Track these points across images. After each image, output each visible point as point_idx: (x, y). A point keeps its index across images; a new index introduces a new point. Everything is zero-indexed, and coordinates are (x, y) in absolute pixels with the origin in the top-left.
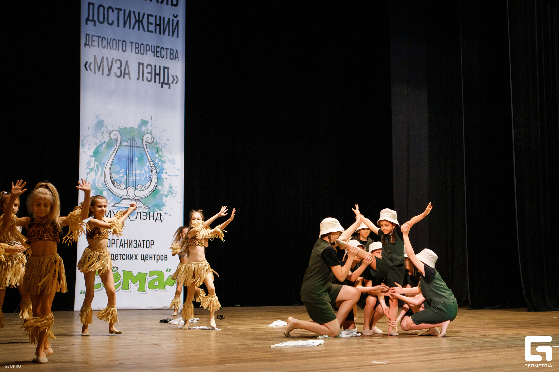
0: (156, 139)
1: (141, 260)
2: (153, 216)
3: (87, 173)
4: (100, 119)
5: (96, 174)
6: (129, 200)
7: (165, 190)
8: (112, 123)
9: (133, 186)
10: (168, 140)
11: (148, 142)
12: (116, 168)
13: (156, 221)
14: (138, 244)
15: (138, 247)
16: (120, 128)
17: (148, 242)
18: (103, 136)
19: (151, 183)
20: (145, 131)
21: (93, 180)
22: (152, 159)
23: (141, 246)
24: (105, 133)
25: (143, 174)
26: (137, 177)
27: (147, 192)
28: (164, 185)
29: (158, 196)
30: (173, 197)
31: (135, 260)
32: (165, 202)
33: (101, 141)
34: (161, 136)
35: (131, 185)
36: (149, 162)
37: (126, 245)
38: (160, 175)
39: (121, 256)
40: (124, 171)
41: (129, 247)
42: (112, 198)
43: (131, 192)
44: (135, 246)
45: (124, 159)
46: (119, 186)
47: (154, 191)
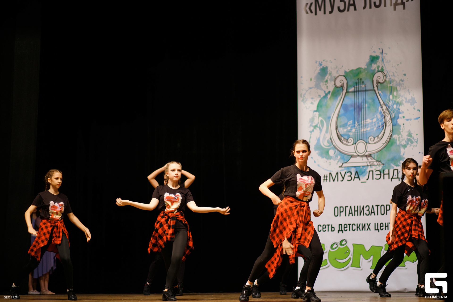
0: (389, 76)
1: (375, 230)
2: (389, 174)
3: (311, 132)
4: (323, 67)
5: (321, 130)
6: (358, 158)
7: (403, 140)
8: (337, 67)
9: (363, 139)
10: (405, 75)
11: (379, 82)
12: (343, 120)
13: (393, 180)
14: (370, 210)
15: (371, 215)
16: (345, 72)
17: (383, 207)
18: (328, 85)
19: (384, 132)
20: (375, 69)
21: (318, 138)
22: (384, 102)
23: (374, 212)
24: (329, 81)
25: (375, 122)
26: (368, 128)
27: (379, 145)
28: (401, 133)
29: (393, 148)
30: (414, 146)
31: (367, 230)
32: (404, 154)
33: (325, 92)
34: (396, 72)
35: (361, 138)
36: (382, 107)
37: (356, 212)
38: (395, 121)
39: (351, 226)
40: (351, 123)
41: (360, 215)
42: (339, 157)
43: (361, 147)
44: (368, 214)
45: (352, 108)
46: (346, 142)
47: (389, 142)
